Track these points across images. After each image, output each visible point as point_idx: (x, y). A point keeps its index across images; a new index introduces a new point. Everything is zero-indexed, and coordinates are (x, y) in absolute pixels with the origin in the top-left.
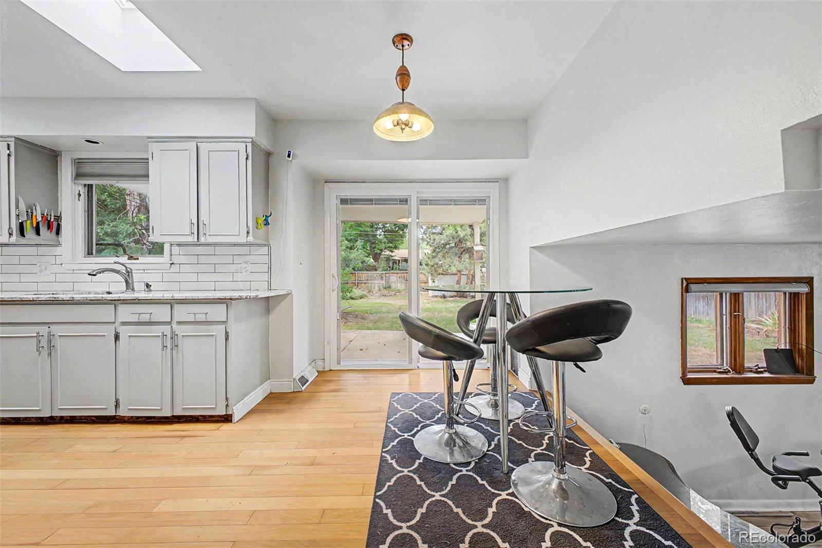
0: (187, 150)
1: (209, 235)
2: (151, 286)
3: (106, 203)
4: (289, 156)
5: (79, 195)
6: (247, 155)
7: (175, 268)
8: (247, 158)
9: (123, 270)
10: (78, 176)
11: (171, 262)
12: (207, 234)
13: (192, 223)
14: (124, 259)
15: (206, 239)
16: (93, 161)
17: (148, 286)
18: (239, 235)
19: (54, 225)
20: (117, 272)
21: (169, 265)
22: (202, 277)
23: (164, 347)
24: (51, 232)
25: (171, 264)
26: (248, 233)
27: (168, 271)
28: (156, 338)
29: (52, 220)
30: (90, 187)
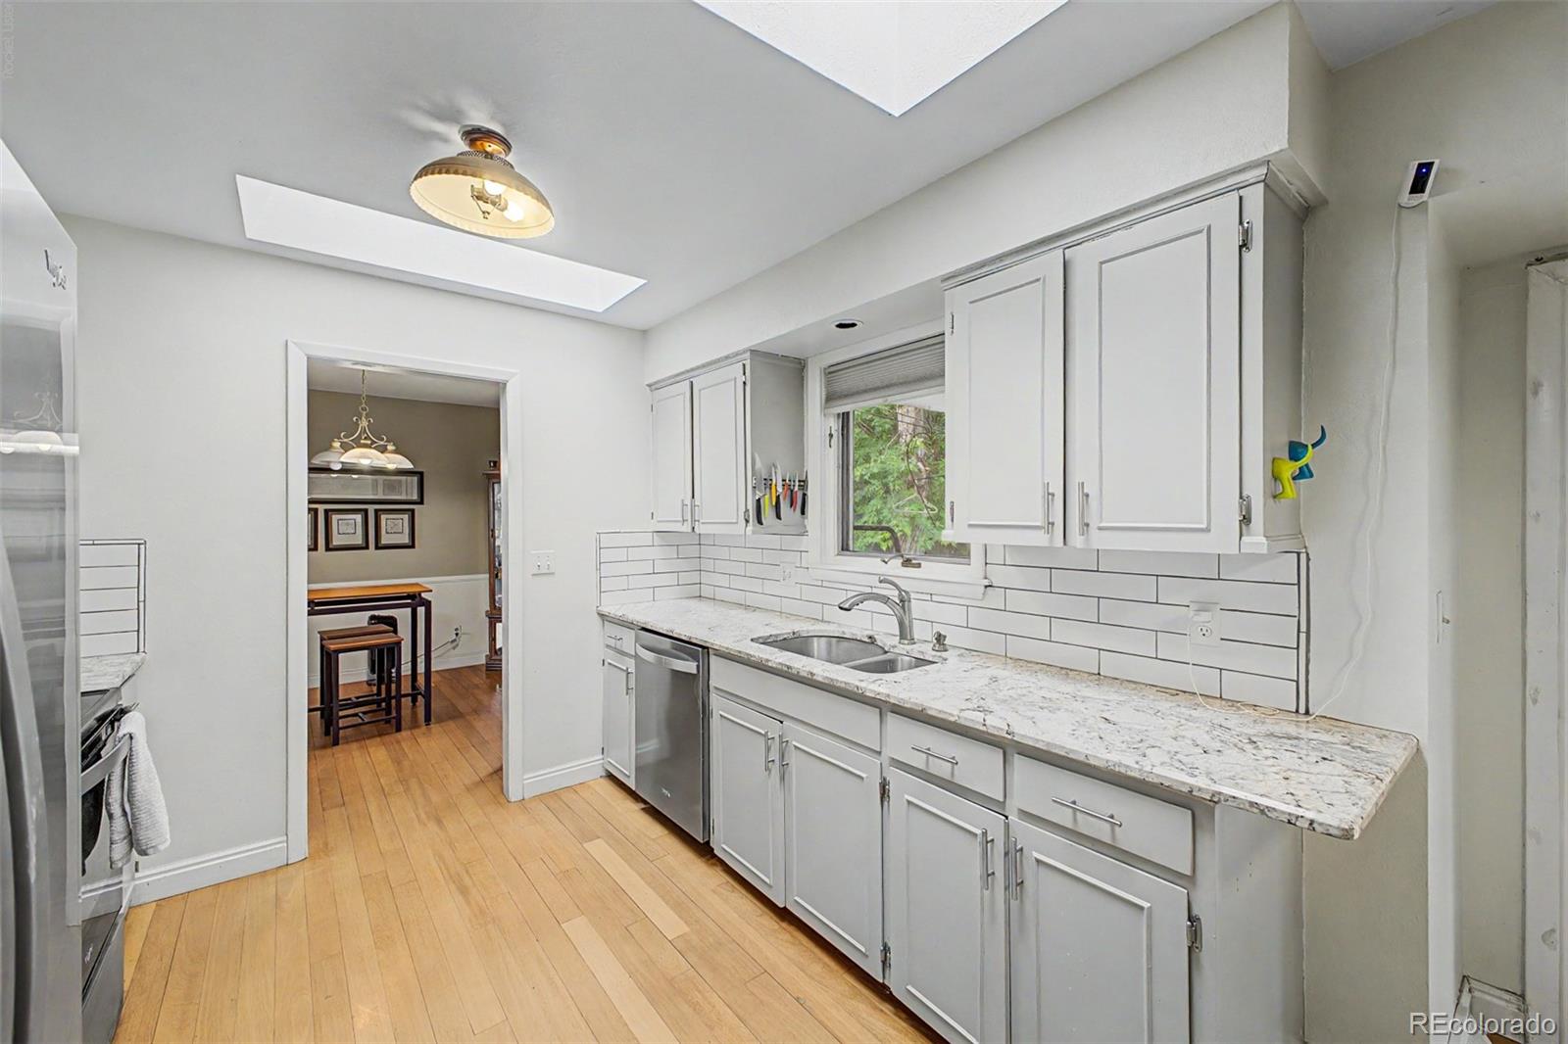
0: (1038, 280)
1: (1100, 529)
2: (945, 637)
3: (873, 424)
4: (1418, 186)
5: (831, 435)
6: (1246, 233)
7: (995, 598)
8: (1244, 245)
9: (893, 594)
10: (830, 398)
11: (986, 582)
12: (1093, 525)
13: (1049, 494)
14: (894, 567)
15: (1087, 540)
16: (846, 365)
17: (940, 638)
18: (1207, 530)
19: (797, 496)
20: (885, 600)
21: (983, 588)
22: (1061, 631)
23: (988, 875)
24: (794, 510)
25: (986, 587)
26: (1246, 520)
27: (979, 604)
28: (968, 836)
29: (796, 489)
30: (845, 416)
